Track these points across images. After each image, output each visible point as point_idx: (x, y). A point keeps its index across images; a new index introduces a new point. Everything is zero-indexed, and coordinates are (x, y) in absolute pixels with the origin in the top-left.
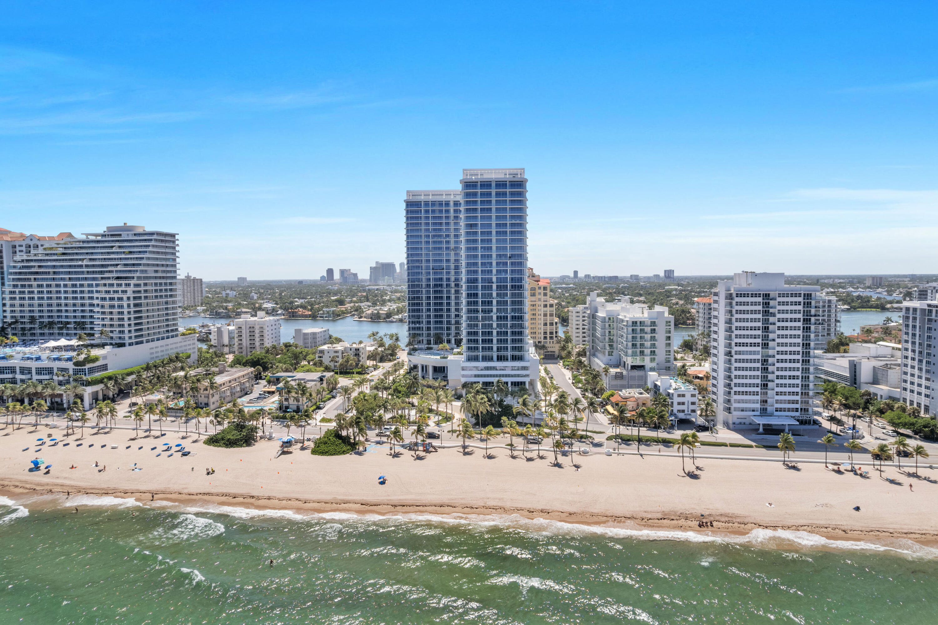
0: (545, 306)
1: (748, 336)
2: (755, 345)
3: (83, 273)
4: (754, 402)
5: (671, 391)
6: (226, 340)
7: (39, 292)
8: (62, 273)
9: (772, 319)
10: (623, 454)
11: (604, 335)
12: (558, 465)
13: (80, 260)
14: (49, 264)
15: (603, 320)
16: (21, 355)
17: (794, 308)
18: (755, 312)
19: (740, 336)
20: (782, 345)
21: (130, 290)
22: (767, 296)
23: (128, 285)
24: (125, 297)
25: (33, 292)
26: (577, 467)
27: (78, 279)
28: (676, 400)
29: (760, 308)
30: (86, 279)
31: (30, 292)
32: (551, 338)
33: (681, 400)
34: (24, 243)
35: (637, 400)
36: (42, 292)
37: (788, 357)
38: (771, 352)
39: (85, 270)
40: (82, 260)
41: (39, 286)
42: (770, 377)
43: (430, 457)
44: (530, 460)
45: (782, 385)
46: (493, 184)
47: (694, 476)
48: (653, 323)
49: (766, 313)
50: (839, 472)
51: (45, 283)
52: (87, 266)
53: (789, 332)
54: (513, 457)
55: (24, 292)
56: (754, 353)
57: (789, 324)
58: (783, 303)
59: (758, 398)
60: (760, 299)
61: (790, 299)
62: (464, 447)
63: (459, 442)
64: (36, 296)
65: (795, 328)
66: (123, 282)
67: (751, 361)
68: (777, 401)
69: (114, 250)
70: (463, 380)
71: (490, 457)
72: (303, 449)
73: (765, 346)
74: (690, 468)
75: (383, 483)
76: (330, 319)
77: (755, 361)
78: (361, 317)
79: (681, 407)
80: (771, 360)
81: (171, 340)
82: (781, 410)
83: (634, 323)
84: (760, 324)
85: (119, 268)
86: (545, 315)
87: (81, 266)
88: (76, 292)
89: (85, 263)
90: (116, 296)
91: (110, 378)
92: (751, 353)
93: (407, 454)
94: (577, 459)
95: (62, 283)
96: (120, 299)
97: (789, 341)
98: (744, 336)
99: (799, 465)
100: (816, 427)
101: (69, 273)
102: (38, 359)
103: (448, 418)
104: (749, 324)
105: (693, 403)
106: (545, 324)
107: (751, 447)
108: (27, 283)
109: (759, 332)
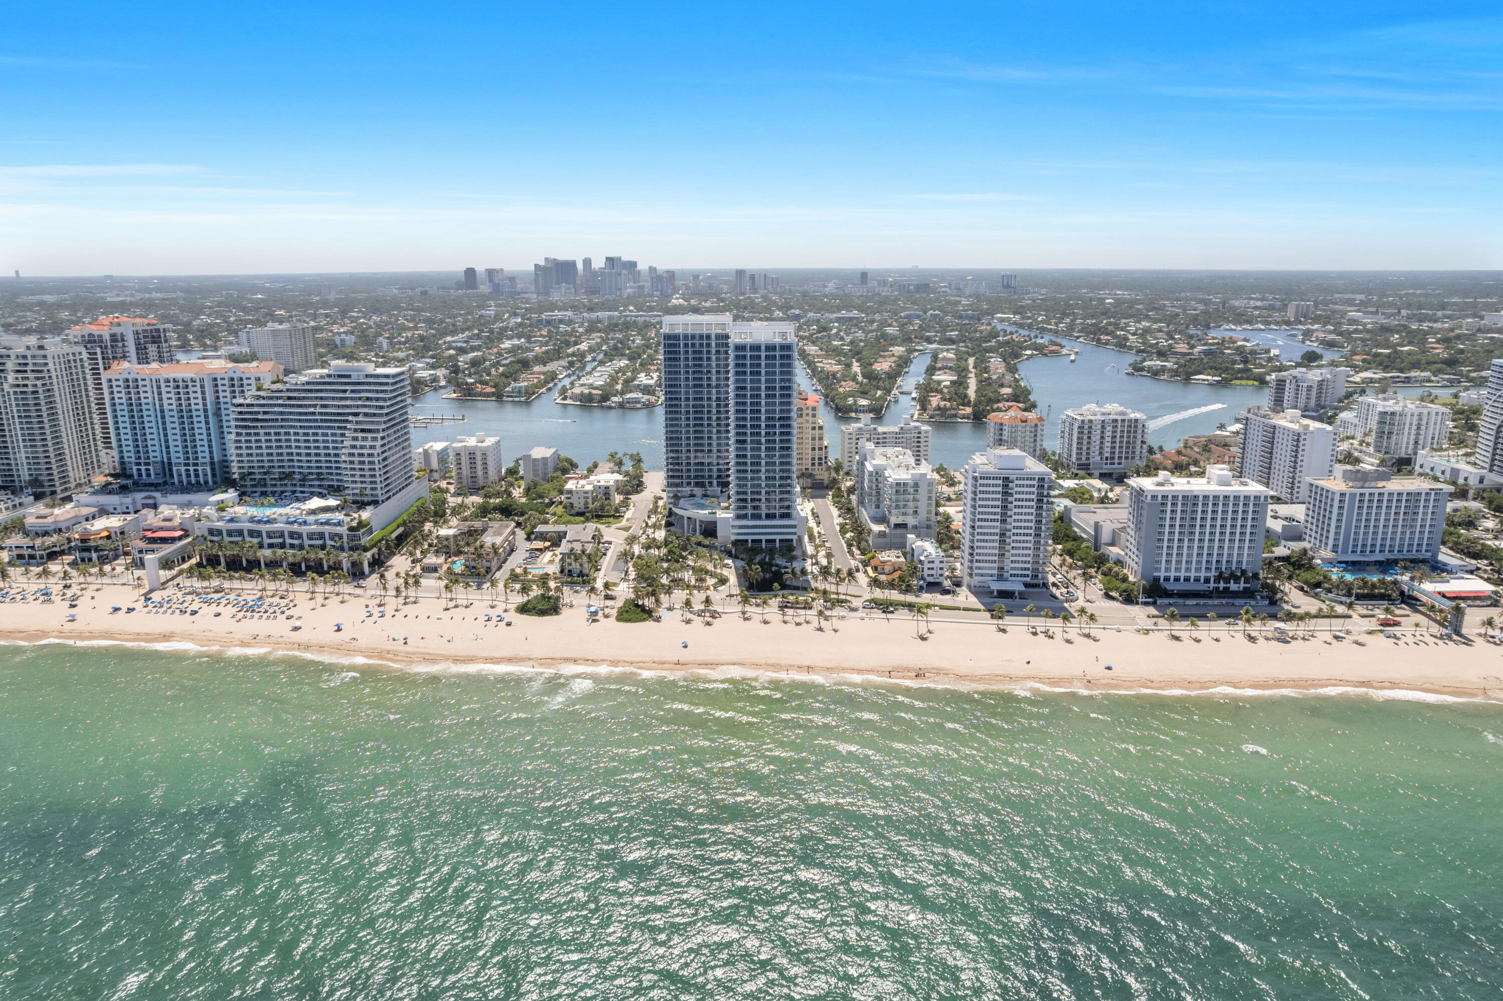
0: (814, 428)
1: (989, 513)
2: (994, 520)
3: (316, 421)
4: (992, 568)
5: (922, 558)
6: (435, 464)
7: (266, 441)
8: (292, 420)
9: (1010, 499)
10: (874, 619)
11: (870, 488)
12: (820, 629)
13: (310, 406)
14: (276, 409)
15: (871, 474)
16: (284, 518)
17: (1029, 489)
18: (996, 492)
19: (982, 513)
20: (1018, 521)
21: (379, 443)
22: (1006, 479)
23: (374, 439)
24: (375, 452)
25: (260, 441)
26: (836, 631)
27: (311, 427)
28: (926, 566)
29: (1000, 489)
30: (319, 427)
31: (256, 441)
32: (820, 464)
33: (931, 565)
34: (226, 376)
35: (893, 564)
36: (270, 441)
37: (1022, 531)
38: (1008, 527)
39: (319, 417)
40: (315, 406)
41: (266, 434)
42: (1007, 547)
43: (716, 622)
44: (798, 624)
45: (1016, 555)
46: (763, 348)
47: (923, 639)
48: (916, 485)
49: (1005, 493)
50: (1035, 634)
51: (272, 431)
52: (321, 414)
53: (1024, 510)
54: (785, 622)
55: (250, 441)
56: (994, 527)
57: (1024, 503)
58: (1020, 486)
59: (996, 565)
60: (1000, 482)
61: (1025, 482)
62: (744, 613)
63: (739, 608)
64: (264, 445)
65: (1029, 507)
66: (369, 435)
67: (991, 534)
68: (1012, 569)
69: (347, 395)
70: (733, 538)
71: (766, 622)
72: (606, 616)
73: (1004, 521)
74: (923, 631)
75: (686, 647)
76: (523, 399)
77: (994, 534)
78: (565, 398)
79: (931, 572)
80: (1008, 533)
81: (410, 487)
82: (1014, 575)
83: (898, 484)
84: (999, 503)
85: (361, 418)
86: (813, 439)
87: (313, 414)
88: (308, 441)
89: (318, 410)
90: (365, 451)
91: (380, 541)
92: (991, 527)
93: (698, 621)
94: (836, 623)
95: (292, 431)
96: (370, 455)
97: (1023, 517)
98: (985, 513)
99: (1008, 629)
100: (1044, 590)
101: (300, 420)
102: (305, 523)
103: (723, 581)
104: (991, 503)
105: (941, 569)
106: (814, 449)
107: (979, 610)
108: (252, 431)
109: (999, 510)
